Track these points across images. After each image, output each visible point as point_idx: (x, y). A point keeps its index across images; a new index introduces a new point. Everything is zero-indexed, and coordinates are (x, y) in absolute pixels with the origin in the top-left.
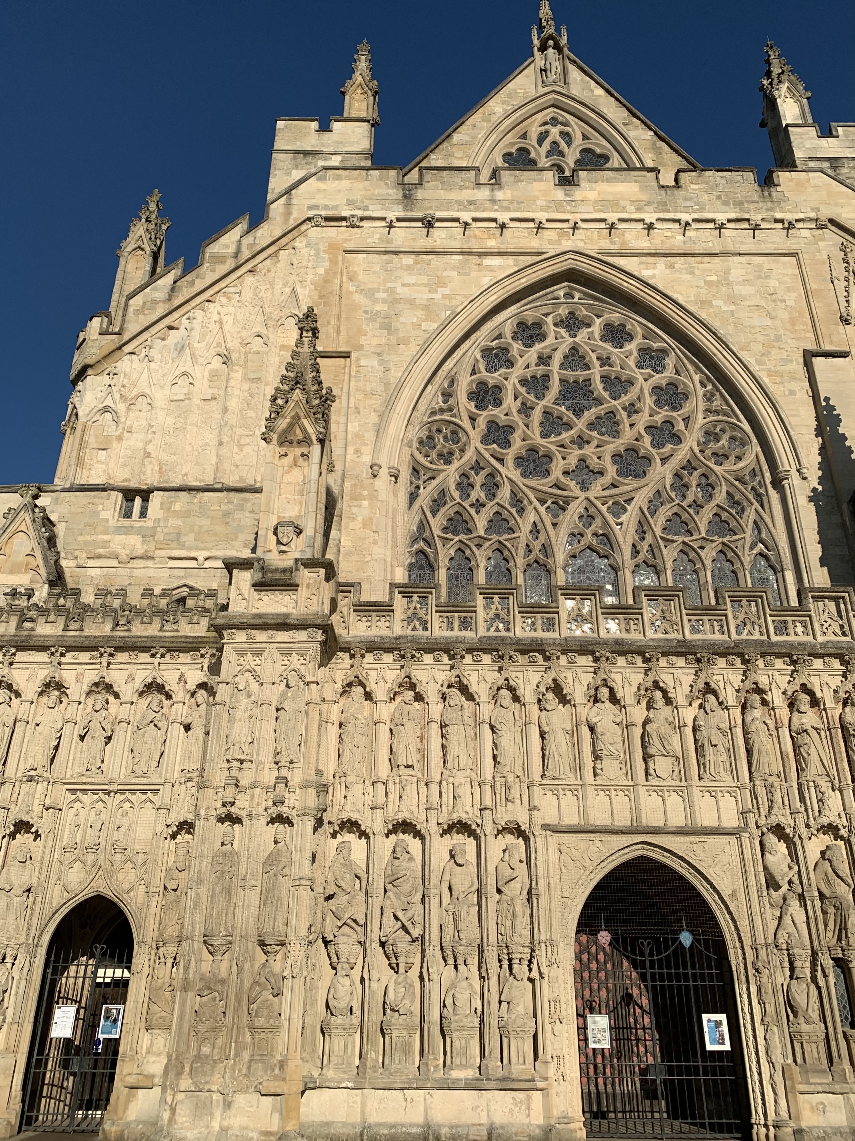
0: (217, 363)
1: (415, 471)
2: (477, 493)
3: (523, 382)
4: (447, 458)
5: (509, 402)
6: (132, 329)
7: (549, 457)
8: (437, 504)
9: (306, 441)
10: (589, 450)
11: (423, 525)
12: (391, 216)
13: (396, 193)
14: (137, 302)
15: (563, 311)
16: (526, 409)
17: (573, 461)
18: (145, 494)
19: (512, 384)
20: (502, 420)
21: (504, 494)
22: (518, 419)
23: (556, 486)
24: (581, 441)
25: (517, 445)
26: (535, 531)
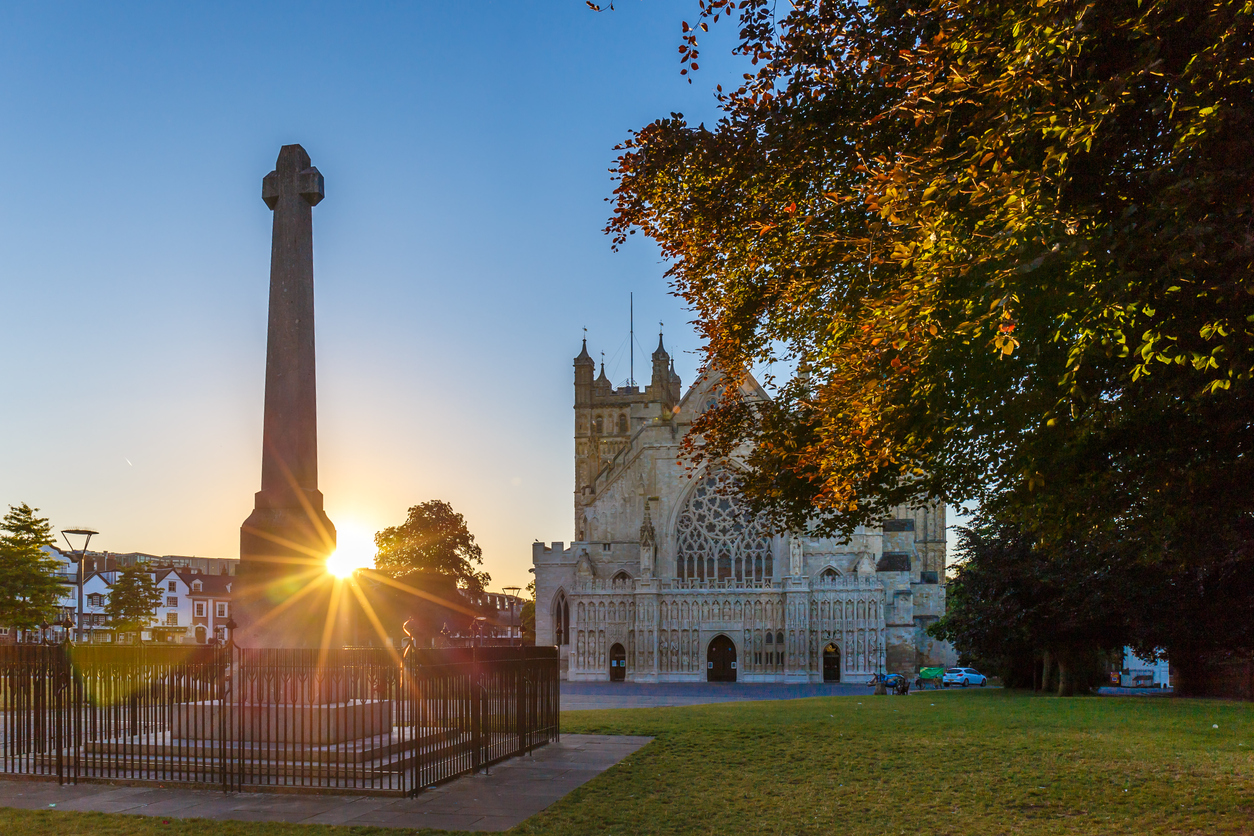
0: (622, 501)
1: (679, 531)
2: (695, 538)
3: (709, 500)
4: (687, 526)
5: (705, 508)
6: (598, 491)
7: (715, 526)
8: (685, 540)
9: (649, 545)
10: (726, 524)
11: (680, 548)
12: (669, 445)
13: (670, 436)
14: (598, 482)
15: (721, 475)
16: (709, 510)
17: (721, 528)
18: (609, 545)
19: (706, 501)
20: (703, 513)
21: (702, 538)
22: (706, 513)
23: (717, 535)
24: (724, 520)
25: (707, 522)
26: (710, 549)
